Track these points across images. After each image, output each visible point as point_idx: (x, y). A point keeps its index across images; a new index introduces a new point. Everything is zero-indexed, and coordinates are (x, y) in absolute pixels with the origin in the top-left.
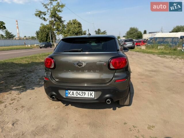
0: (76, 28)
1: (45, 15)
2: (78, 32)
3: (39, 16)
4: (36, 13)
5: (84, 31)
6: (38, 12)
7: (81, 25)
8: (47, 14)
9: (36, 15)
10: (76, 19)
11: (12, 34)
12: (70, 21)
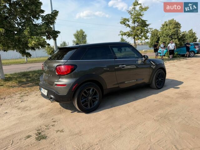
0: (170, 30)
1: (129, 21)
2: (172, 34)
3: (124, 23)
4: (121, 21)
5: (182, 32)
6: (122, 20)
7: (180, 25)
8: (130, 21)
9: (121, 23)
10: (173, 19)
11: (126, 41)
12: (166, 22)
